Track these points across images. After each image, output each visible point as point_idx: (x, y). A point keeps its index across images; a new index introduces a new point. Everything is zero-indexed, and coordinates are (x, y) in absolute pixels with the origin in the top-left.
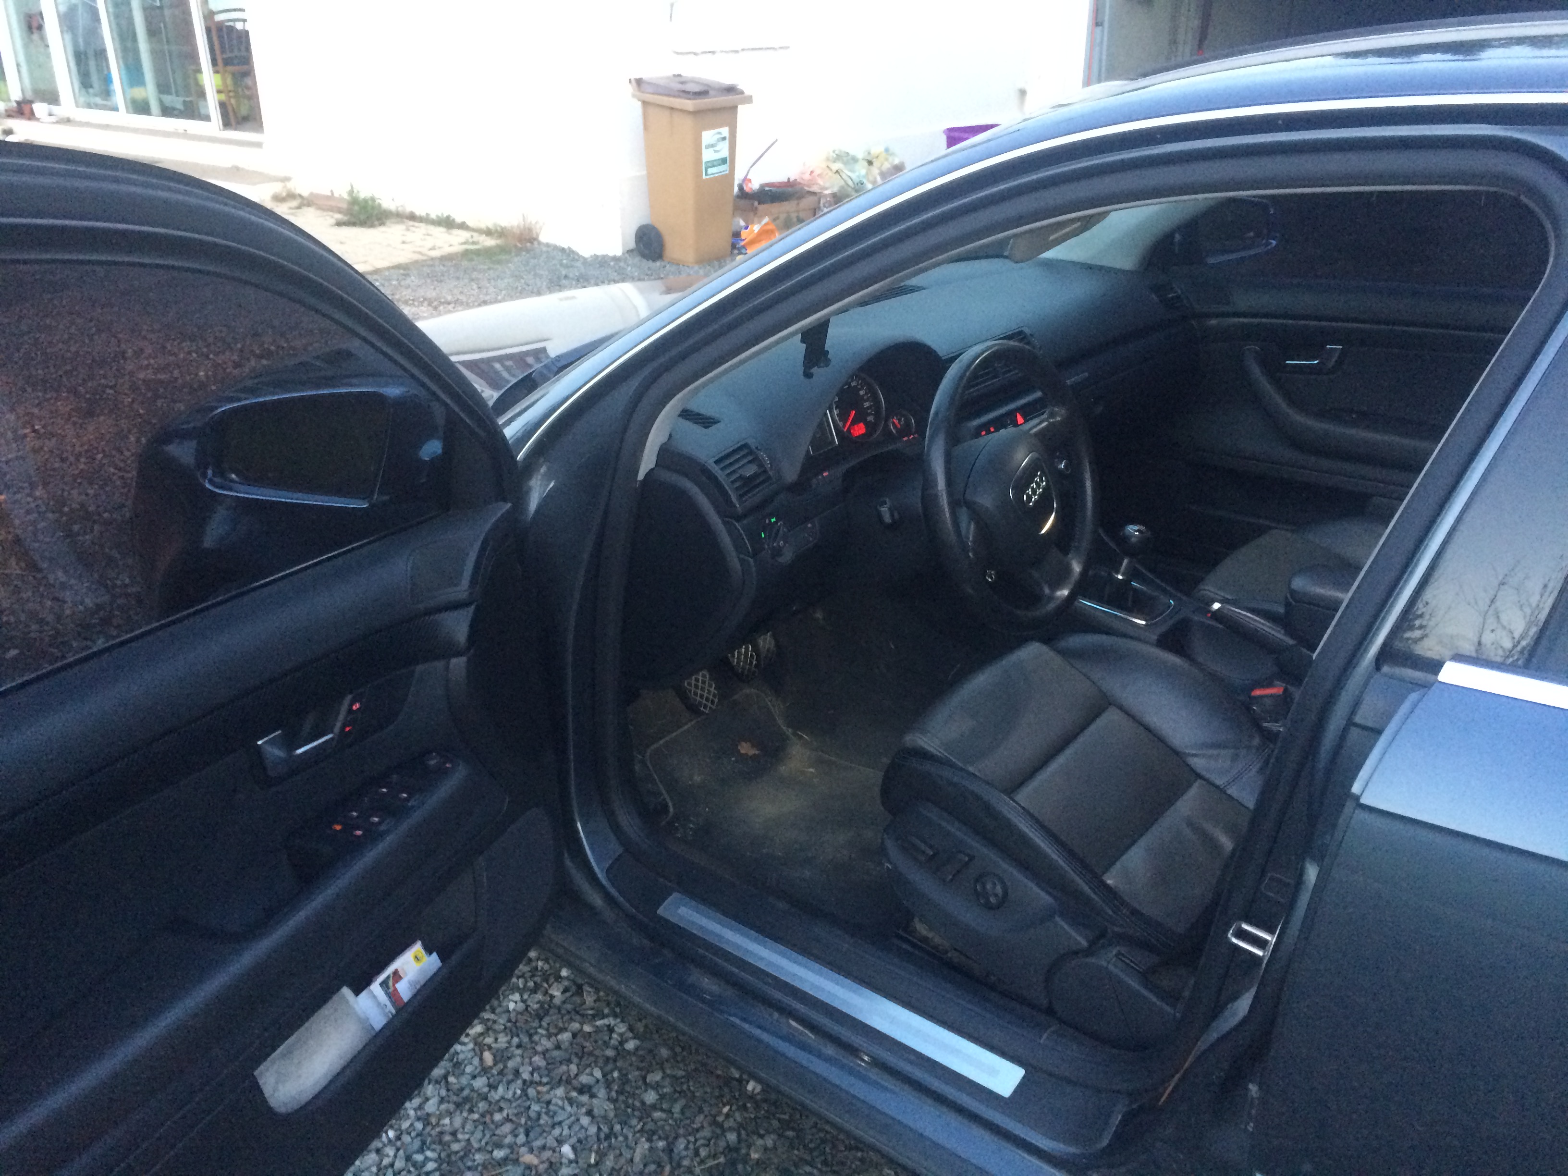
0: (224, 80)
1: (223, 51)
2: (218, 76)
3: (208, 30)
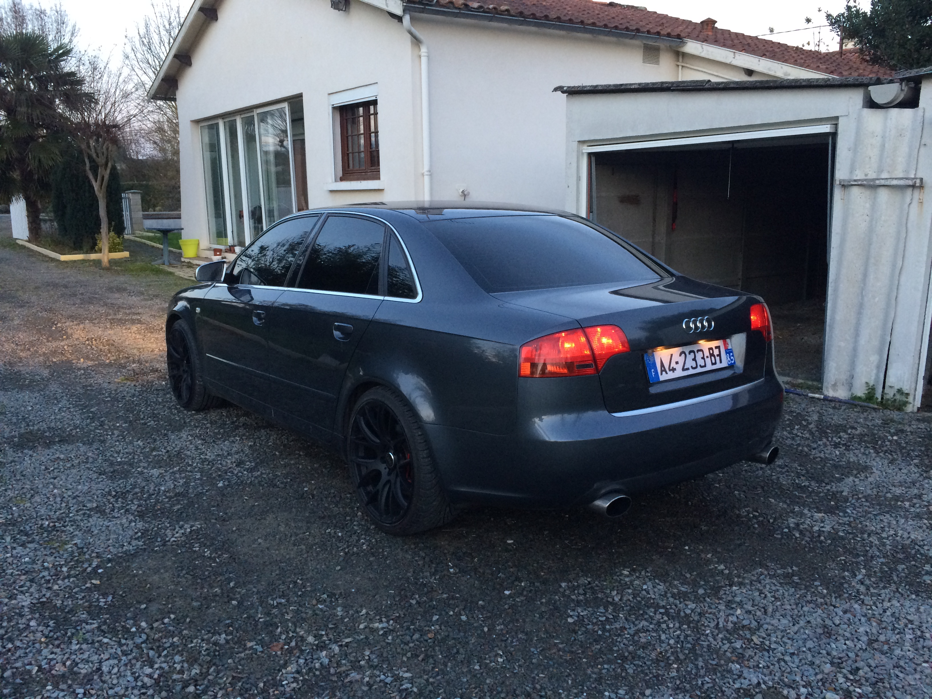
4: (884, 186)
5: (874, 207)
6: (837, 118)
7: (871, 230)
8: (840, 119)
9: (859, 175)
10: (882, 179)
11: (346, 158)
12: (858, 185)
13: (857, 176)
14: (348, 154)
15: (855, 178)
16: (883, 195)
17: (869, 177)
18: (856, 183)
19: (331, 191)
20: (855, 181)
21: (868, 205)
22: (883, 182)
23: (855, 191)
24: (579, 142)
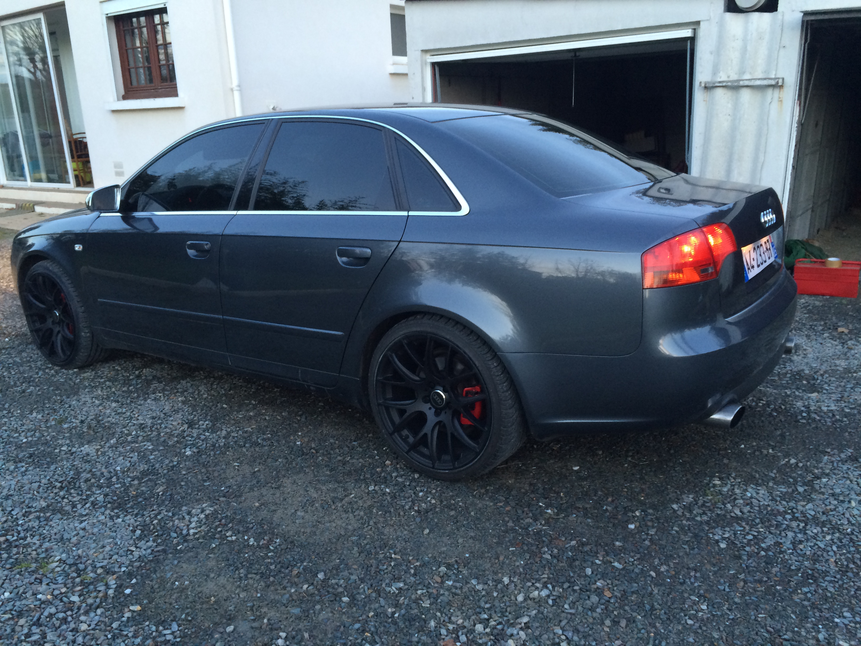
0: (78, 165)
1: (77, 152)
2: (75, 164)
3: (70, 142)
4: (747, 86)
5: (736, 106)
6: (698, 23)
7: (734, 129)
8: (701, 23)
9: (722, 77)
10: (746, 80)
11: (127, 73)
12: (723, 87)
13: (721, 77)
14: (129, 70)
15: (719, 80)
16: (746, 95)
17: (731, 79)
18: (721, 85)
19: (114, 111)
20: (720, 82)
21: (730, 105)
22: (747, 83)
23: (720, 92)
24: (422, 51)
